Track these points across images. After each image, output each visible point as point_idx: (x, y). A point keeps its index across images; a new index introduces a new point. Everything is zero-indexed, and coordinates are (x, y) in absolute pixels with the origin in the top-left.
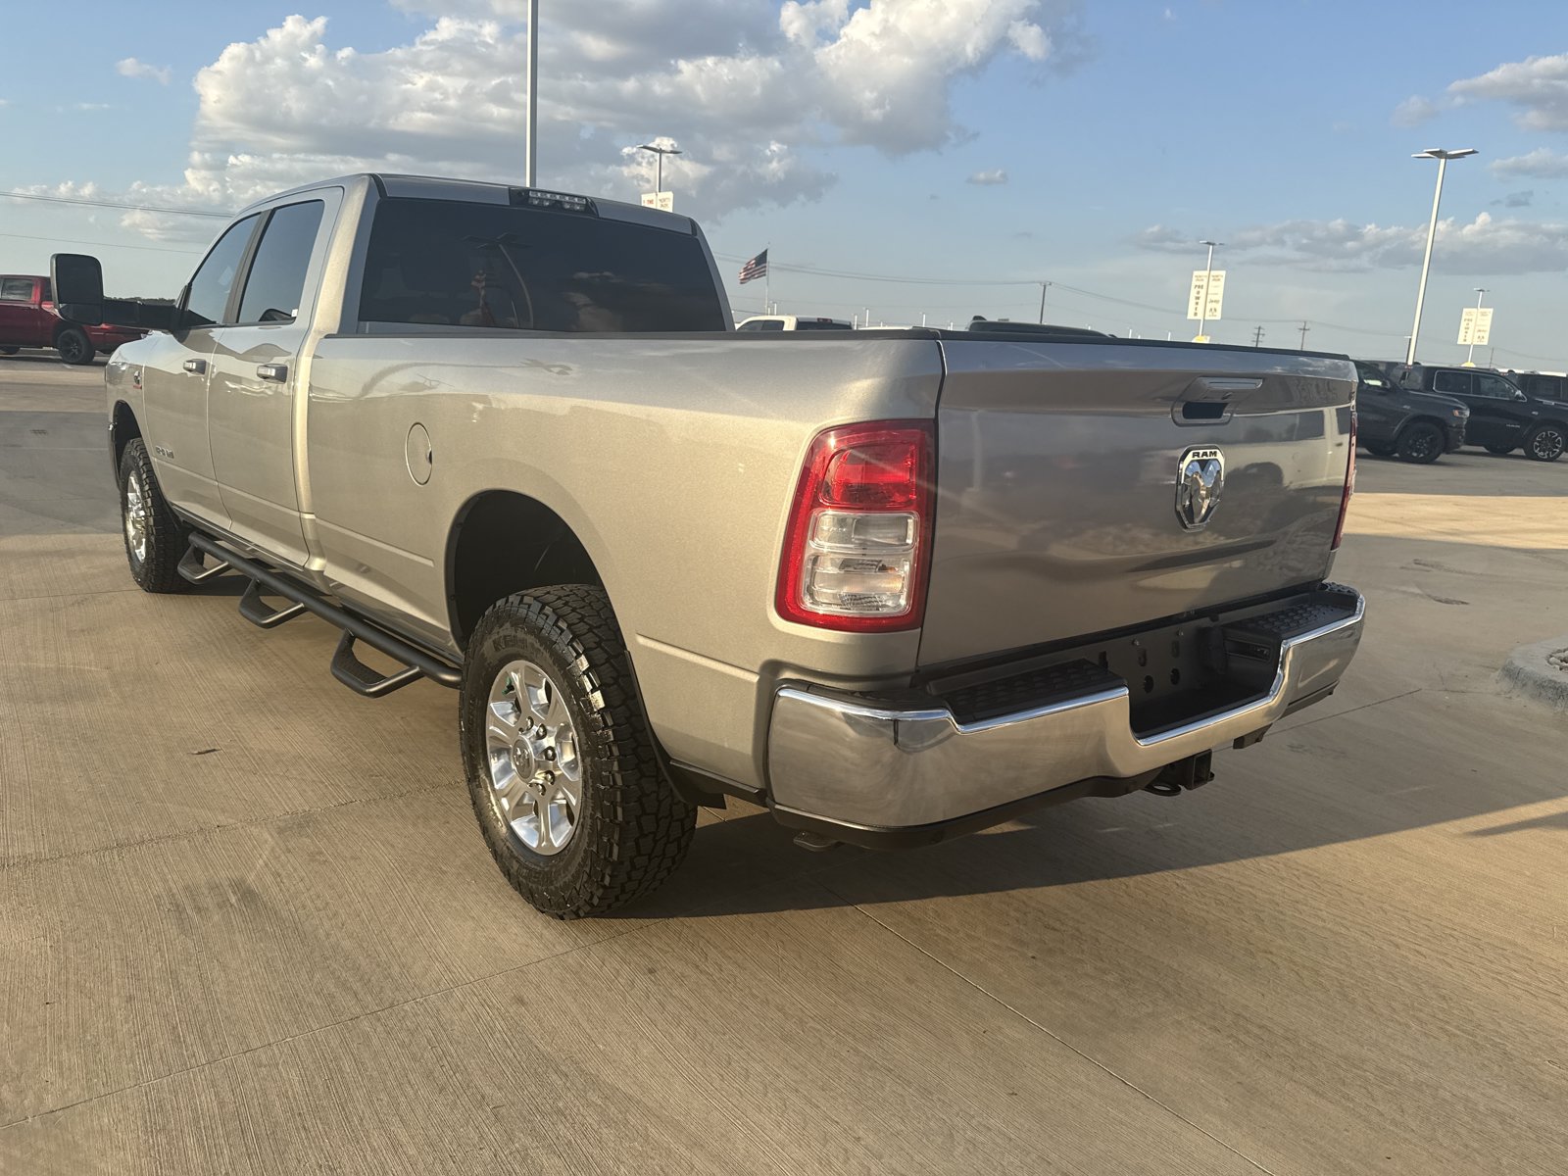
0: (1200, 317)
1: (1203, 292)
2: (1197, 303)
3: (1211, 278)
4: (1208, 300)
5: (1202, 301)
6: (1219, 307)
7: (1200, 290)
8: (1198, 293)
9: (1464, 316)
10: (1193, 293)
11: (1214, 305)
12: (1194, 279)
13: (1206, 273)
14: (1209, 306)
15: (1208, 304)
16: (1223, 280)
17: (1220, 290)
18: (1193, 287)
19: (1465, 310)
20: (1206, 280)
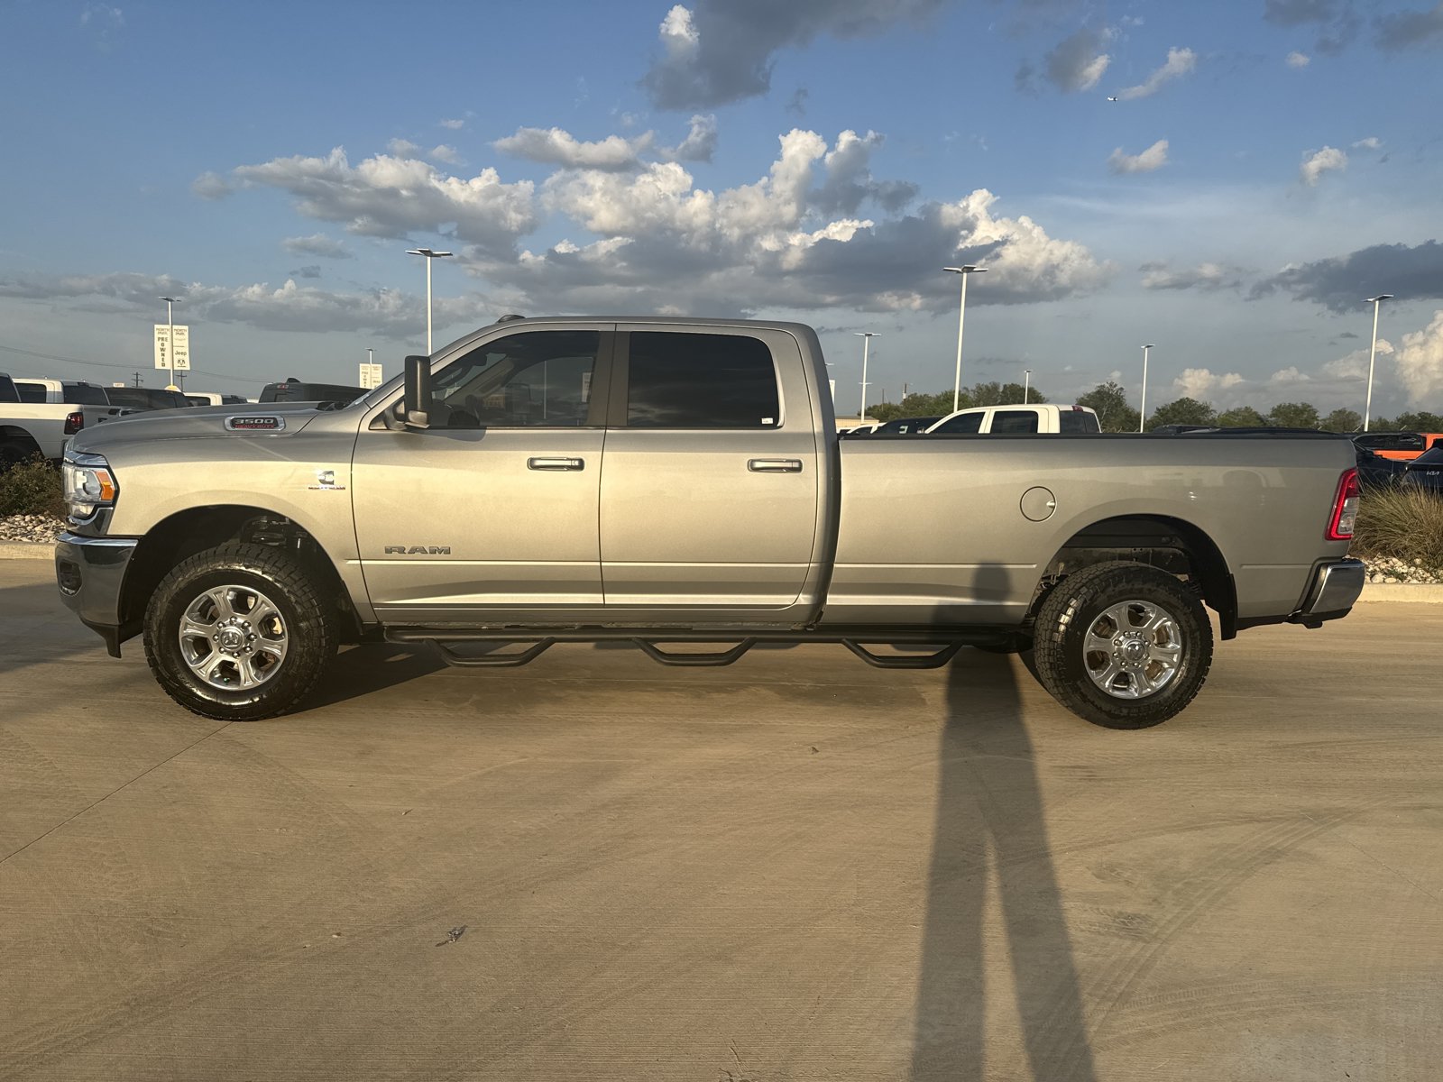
0: (168, 366)
1: (167, 345)
2: (163, 355)
3: (174, 333)
4: (175, 352)
5: (168, 353)
6: (187, 358)
7: (164, 342)
8: (163, 345)
9: (361, 370)
10: (158, 345)
11: (181, 357)
12: (156, 332)
13: (168, 327)
14: (176, 357)
15: (175, 356)
16: (187, 334)
17: (186, 343)
18: (156, 339)
19: (361, 365)
20: (169, 333)
